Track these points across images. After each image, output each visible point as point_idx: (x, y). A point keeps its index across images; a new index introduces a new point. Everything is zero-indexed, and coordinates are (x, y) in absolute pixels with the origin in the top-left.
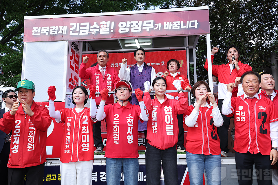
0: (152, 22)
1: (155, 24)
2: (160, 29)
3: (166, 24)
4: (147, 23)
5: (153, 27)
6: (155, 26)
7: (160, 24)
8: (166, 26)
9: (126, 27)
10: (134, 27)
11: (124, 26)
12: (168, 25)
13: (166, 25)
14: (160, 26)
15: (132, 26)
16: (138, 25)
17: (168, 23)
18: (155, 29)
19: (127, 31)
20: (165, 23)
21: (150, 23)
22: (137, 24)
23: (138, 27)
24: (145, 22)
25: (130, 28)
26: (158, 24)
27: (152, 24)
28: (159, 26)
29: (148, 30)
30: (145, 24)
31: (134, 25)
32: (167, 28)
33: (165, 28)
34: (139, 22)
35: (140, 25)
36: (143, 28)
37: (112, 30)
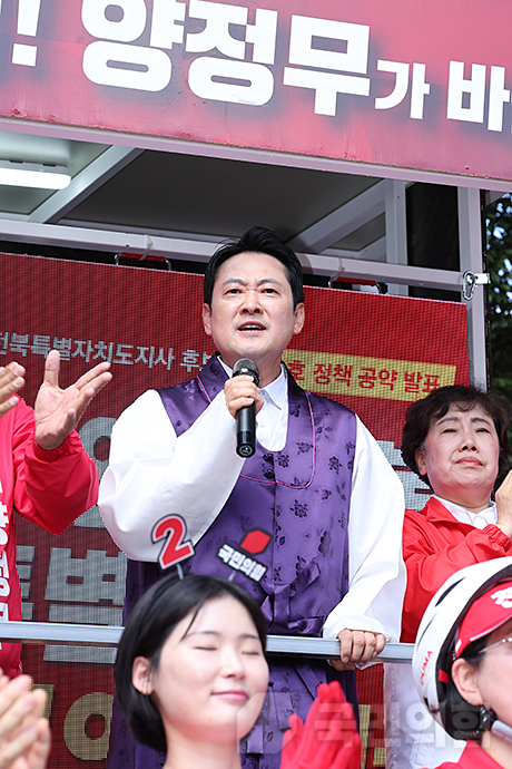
0: (357, 36)
1: (383, 66)
2: (417, 111)
3: (467, 76)
4: (319, 43)
5: (361, 87)
6: (383, 84)
7: (420, 69)
8: (466, 101)
9: (144, 40)
10: (215, 53)
11: (132, 26)
12: (476, 87)
13: (467, 86)
14: (421, 89)
15: (195, 43)
16: (249, 49)
17: (479, 71)
18: (381, 104)
19: (157, 77)
20: (456, 68)
21: (339, 46)
22: (237, 32)
23: (249, 56)
24: (304, 28)
25: (181, 58)
26: (401, 69)
27: (357, 58)
28: (410, 83)
29: (325, 106)
30: (300, 50)
31: (215, 35)
32: (474, 115)
33: (455, 111)
34: (252, 20)
35: (266, 51)
36: (292, 78)
37: (26, 40)
